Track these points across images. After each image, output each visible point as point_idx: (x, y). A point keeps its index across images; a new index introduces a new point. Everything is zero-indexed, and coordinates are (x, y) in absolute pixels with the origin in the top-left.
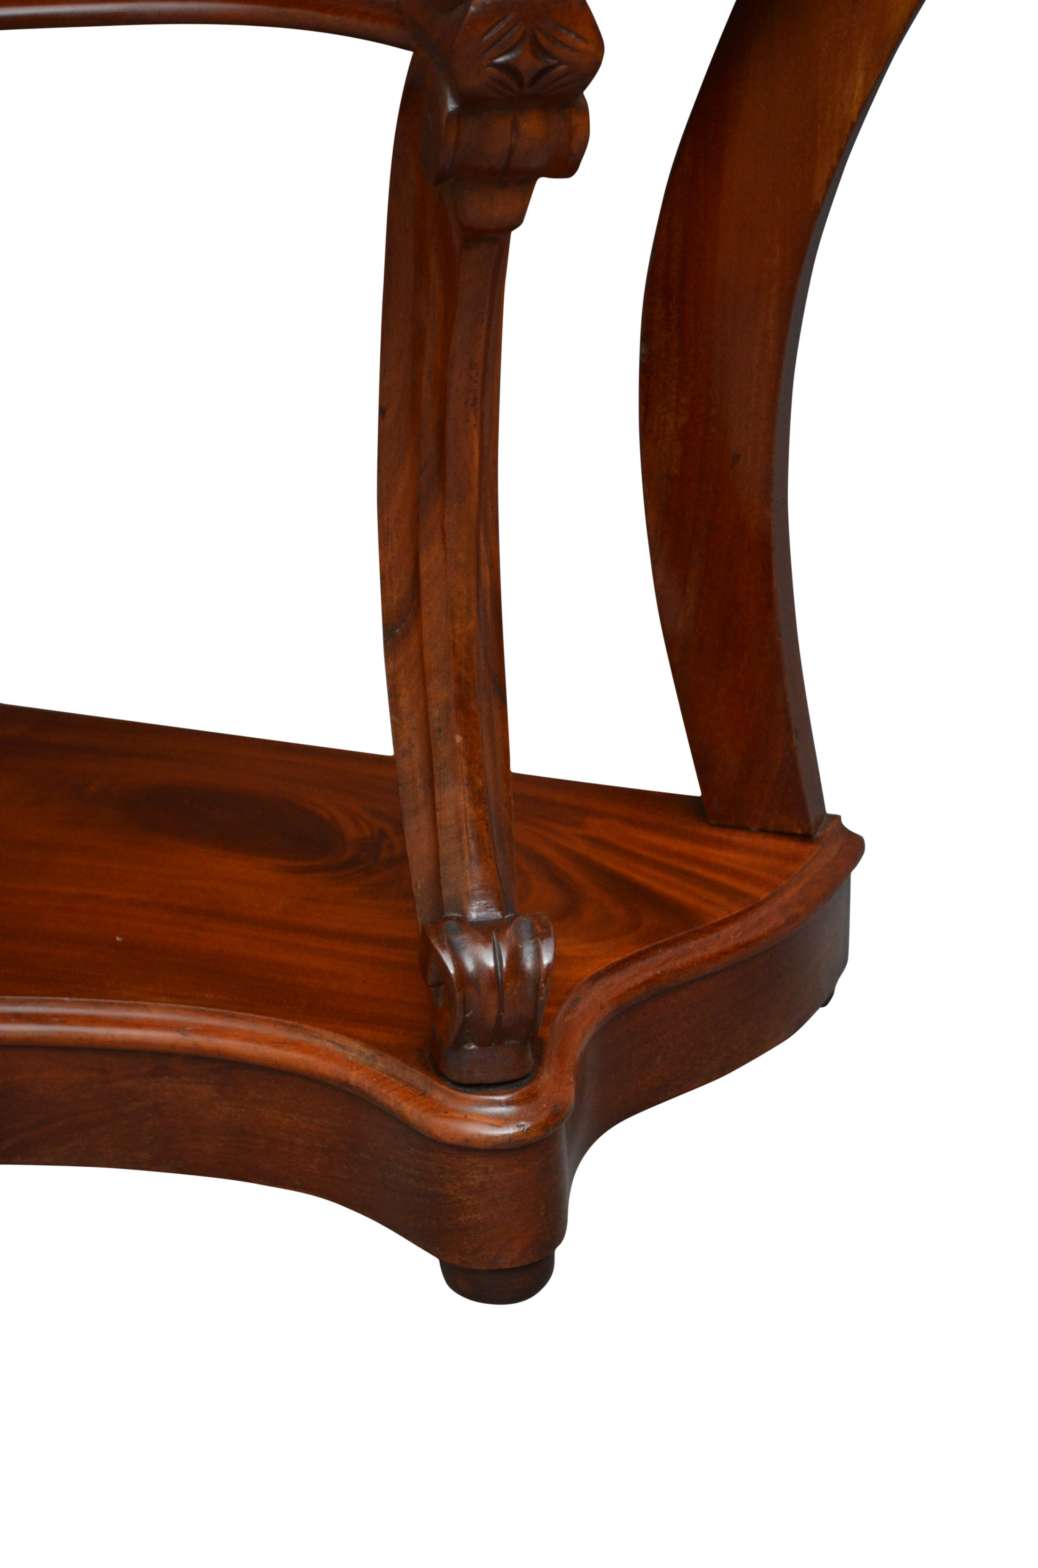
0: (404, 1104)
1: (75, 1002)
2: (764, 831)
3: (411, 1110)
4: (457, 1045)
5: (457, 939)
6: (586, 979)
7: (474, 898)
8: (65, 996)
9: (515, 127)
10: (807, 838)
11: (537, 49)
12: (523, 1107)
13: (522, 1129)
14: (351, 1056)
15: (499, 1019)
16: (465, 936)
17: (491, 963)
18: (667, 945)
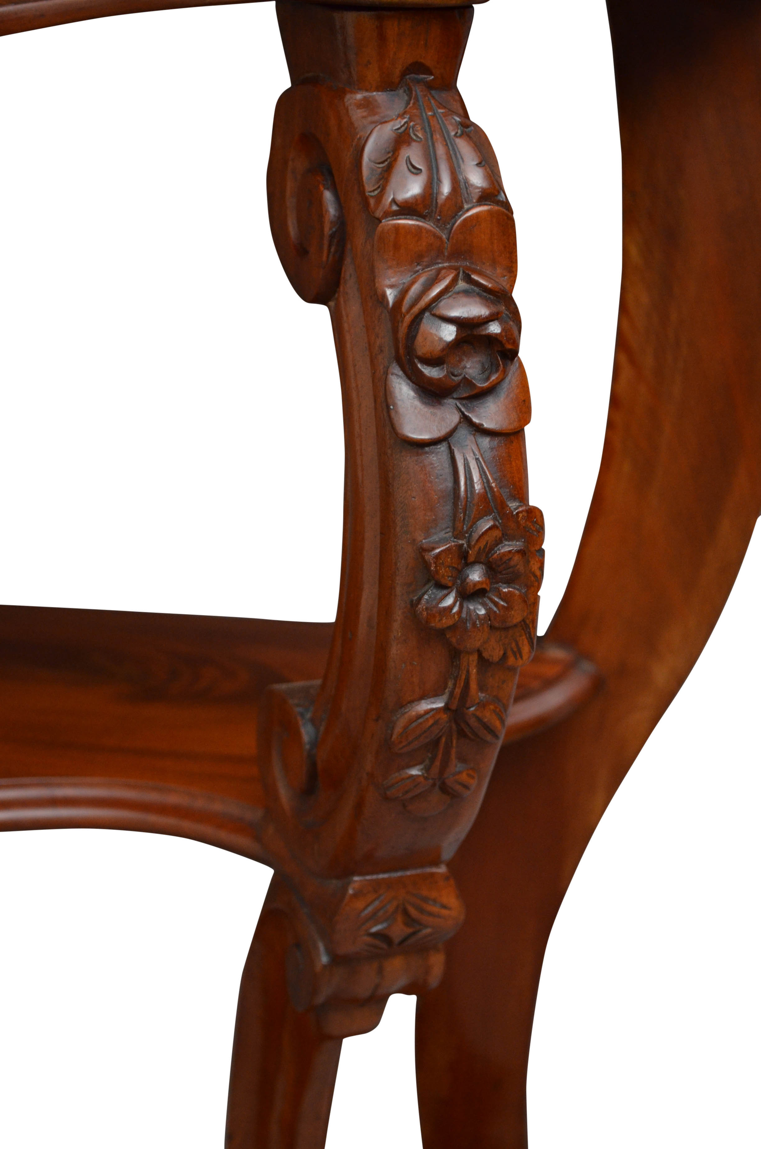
11: (408, 919)
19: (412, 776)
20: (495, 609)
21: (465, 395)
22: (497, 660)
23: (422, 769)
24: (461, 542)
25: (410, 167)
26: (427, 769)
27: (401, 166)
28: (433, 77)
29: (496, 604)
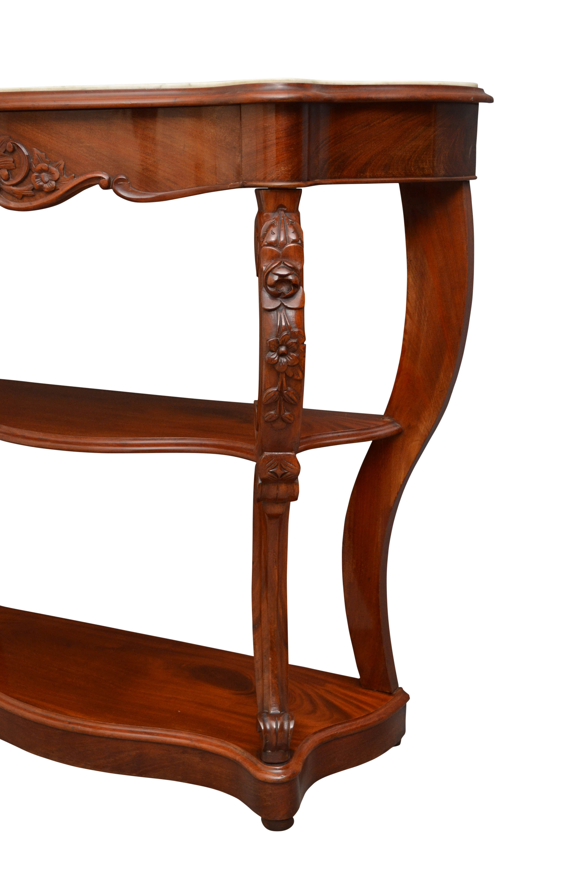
0: (250, 767)
1: (167, 730)
2: (378, 691)
3: (251, 769)
4: (265, 750)
5: (265, 719)
6: (312, 733)
7: (273, 707)
8: (159, 728)
9: (278, 489)
10: (390, 694)
11: (282, 468)
12: (283, 771)
13: (282, 778)
14: (238, 752)
15: (276, 743)
16: (268, 718)
17: (275, 727)
18: (339, 724)
19: (272, 414)
20: (289, 360)
21: (283, 297)
22: (291, 376)
23: (275, 412)
24: (277, 338)
25: (272, 233)
26: (276, 412)
27: (270, 232)
28: (286, 209)
29: (289, 358)
